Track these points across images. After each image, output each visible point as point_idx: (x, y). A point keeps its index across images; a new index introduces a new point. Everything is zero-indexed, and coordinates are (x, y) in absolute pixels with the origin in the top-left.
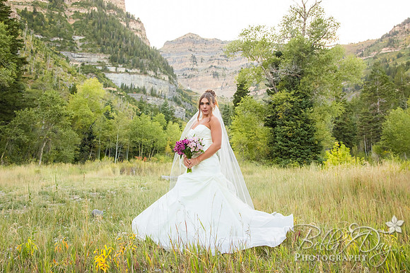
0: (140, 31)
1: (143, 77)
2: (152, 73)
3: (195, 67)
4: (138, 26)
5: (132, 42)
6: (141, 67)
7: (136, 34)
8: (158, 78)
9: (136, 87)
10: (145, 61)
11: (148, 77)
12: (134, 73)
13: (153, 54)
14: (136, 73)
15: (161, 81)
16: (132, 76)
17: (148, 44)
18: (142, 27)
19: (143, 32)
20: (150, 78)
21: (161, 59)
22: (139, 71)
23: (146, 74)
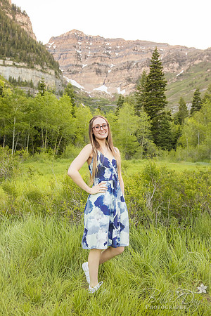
0: (27, 25)
1: (30, 71)
2: (39, 67)
3: (79, 63)
4: (24, 20)
5: (19, 35)
6: (28, 60)
7: (22, 27)
8: (45, 73)
9: (24, 81)
10: (32, 55)
11: (35, 71)
12: (21, 67)
13: (40, 48)
14: (23, 67)
15: (47, 75)
16: (20, 69)
17: (34, 38)
18: (28, 20)
19: (29, 26)
20: (37, 72)
21: (47, 54)
22: (26, 65)
23: (33, 68)
